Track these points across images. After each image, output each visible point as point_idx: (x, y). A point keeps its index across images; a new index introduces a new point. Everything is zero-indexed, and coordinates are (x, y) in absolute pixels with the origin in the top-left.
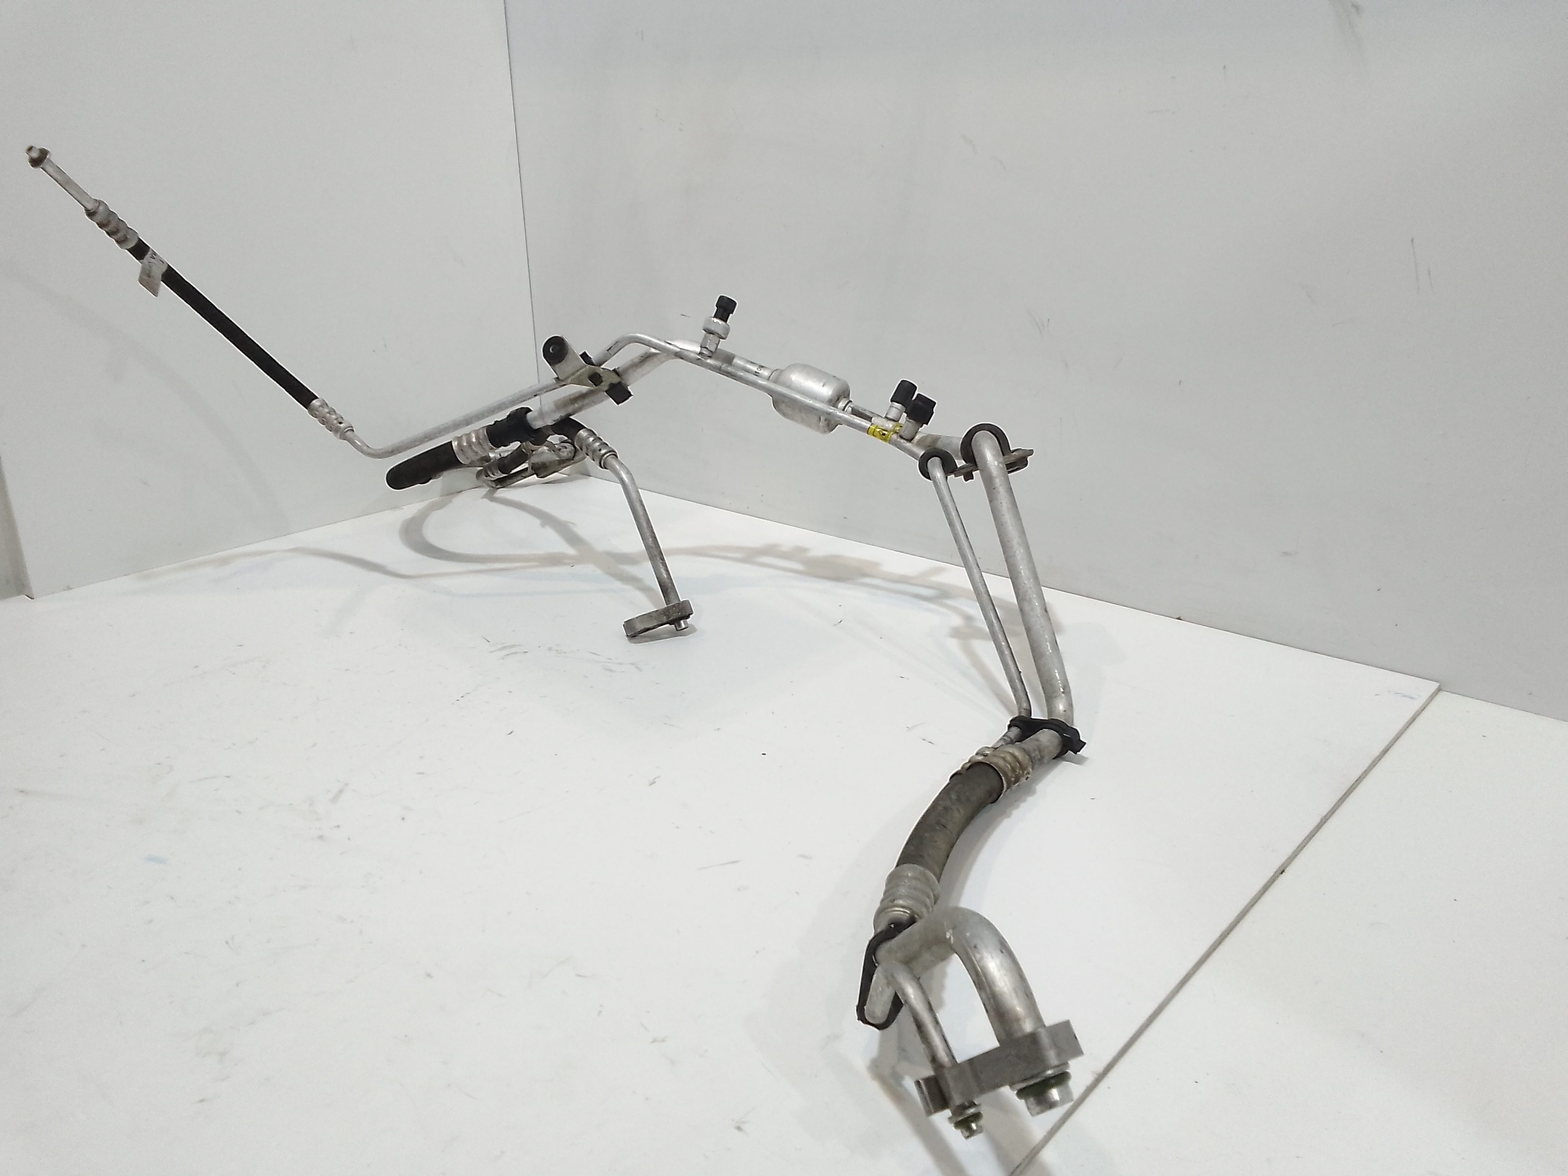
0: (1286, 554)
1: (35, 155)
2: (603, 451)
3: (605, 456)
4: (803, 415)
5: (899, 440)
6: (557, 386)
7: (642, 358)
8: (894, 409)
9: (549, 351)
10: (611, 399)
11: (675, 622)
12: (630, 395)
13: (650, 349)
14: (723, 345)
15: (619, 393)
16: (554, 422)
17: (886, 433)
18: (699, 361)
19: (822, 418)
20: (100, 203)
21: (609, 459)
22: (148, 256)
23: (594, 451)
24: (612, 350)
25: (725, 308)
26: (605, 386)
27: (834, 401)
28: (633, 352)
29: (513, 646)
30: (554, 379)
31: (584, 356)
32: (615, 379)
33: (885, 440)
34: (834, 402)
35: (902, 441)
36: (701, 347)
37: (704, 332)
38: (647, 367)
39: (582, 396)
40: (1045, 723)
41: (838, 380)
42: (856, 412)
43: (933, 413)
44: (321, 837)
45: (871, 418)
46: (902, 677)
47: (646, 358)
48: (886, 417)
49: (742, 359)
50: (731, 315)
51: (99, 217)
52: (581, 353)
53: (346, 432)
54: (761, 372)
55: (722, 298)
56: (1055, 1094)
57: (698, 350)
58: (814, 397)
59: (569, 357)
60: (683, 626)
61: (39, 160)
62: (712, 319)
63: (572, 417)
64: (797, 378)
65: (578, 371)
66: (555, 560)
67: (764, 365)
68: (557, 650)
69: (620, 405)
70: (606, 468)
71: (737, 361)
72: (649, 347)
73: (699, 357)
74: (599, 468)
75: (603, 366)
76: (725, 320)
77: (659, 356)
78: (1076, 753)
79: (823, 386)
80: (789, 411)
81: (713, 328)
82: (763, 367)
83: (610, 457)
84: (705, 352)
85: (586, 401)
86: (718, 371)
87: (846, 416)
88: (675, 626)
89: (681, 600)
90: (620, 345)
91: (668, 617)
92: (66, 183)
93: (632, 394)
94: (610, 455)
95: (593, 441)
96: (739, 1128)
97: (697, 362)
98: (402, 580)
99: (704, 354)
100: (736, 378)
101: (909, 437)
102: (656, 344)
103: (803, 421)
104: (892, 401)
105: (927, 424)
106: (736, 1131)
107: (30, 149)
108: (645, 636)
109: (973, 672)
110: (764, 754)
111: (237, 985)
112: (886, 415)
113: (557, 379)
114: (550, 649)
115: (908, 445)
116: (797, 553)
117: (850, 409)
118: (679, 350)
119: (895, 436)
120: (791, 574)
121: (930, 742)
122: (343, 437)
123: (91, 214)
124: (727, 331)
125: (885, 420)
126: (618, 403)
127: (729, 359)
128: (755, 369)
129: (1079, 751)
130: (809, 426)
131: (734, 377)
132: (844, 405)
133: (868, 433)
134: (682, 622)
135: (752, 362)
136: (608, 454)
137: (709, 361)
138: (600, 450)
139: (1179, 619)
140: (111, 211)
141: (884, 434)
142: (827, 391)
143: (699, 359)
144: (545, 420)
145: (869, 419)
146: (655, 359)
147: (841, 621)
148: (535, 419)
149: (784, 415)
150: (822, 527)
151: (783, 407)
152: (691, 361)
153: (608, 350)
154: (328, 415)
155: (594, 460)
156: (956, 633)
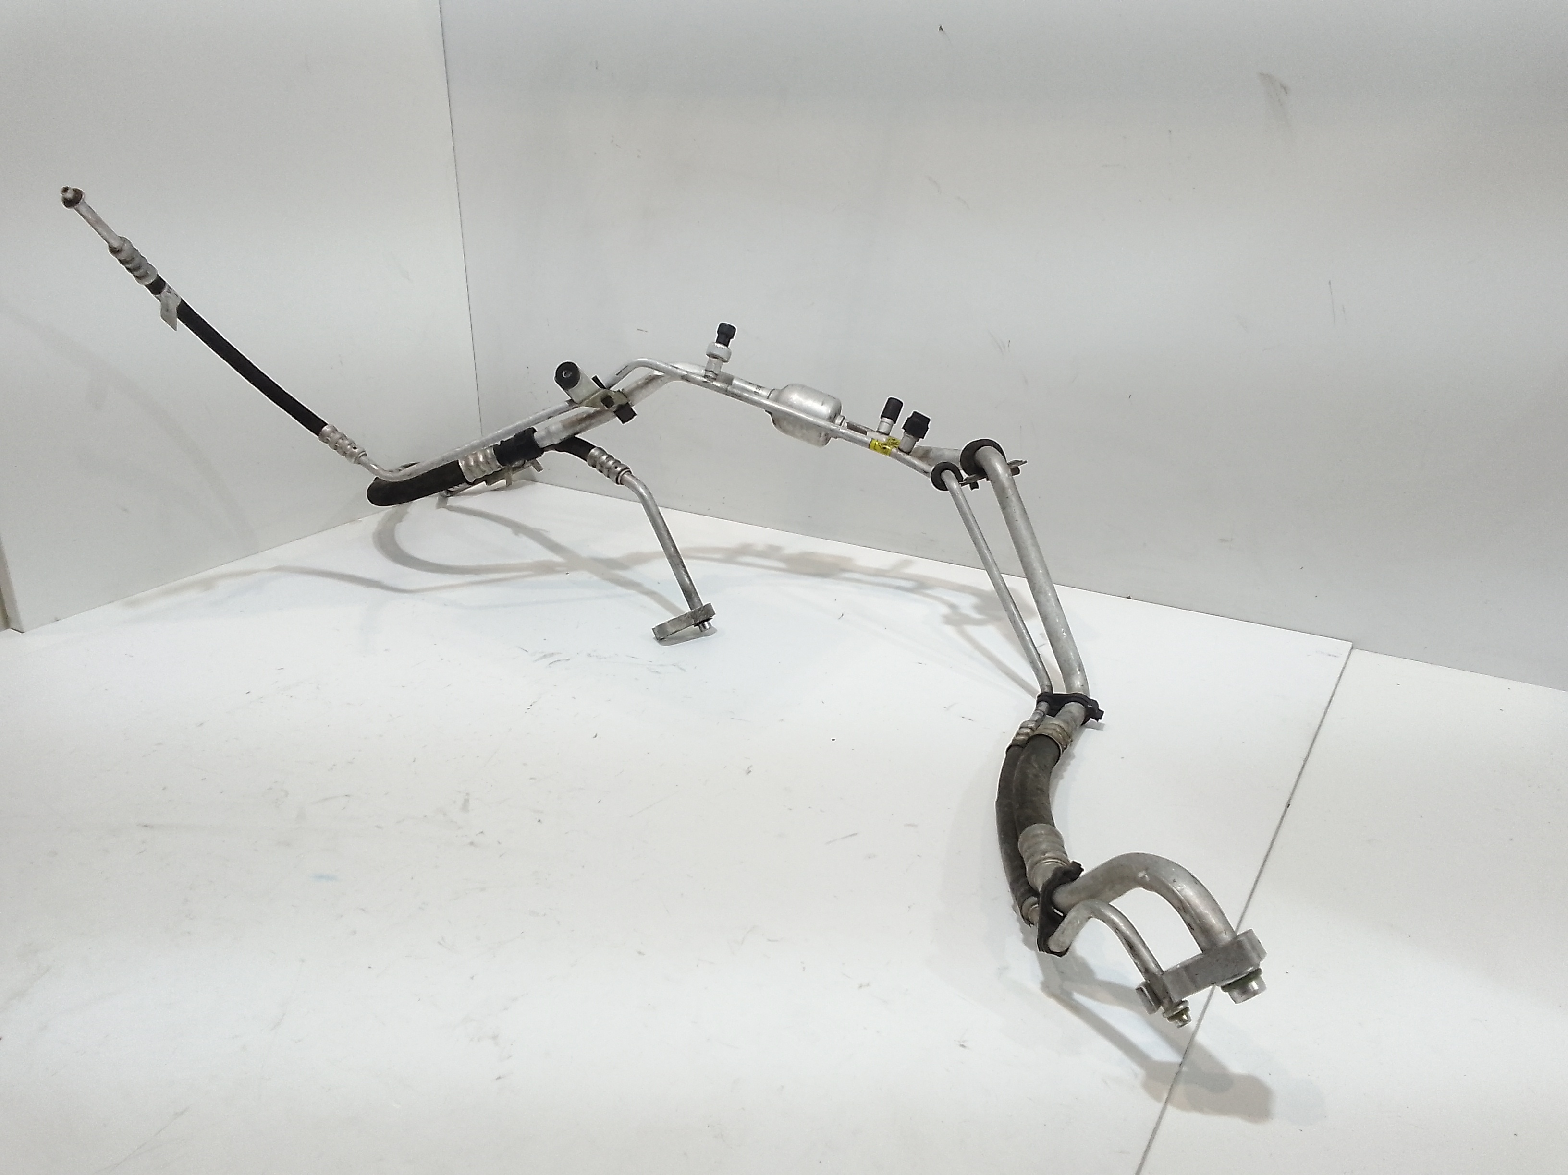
0: (1222, 540)
1: (69, 195)
2: (619, 469)
3: (622, 473)
4: (804, 431)
5: (899, 453)
6: (570, 408)
7: (647, 380)
8: (885, 424)
9: (562, 376)
10: (617, 418)
11: (700, 624)
12: (635, 414)
13: (653, 372)
14: (726, 368)
15: (625, 413)
16: (561, 441)
17: (887, 447)
18: (705, 383)
19: (823, 434)
20: (124, 240)
21: (626, 476)
22: (165, 290)
23: (609, 469)
24: (621, 374)
25: (726, 334)
26: (614, 407)
27: (833, 417)
28: (640, 374)
29: (553, 654)
30: (567, 401)
31: (596, 379)
32: (624, 401)
33: (886, 453)
34: (832, 419)
35: (901, 454)
36: (706, 370)
37: (708, 357)
38: (650, 387)
39: (590, 417)
40: (1069, 697)
41: (834, 398)
42: (851, 427)
43: (928, 428)
44: (472, 844)
45: (866, 432)
46: (920, 663)
47: (651, 380)
48: (878, 431)
49: (741, 380)
50: (731, 340)
51: (123, 256)
52: (592, 377)
53: (360, 457)
54: (760, 392)
55: (722, 325)
56: (1254, 985)
57: (703, 372)
58: (816, 415)
59: (582, 381)
60: (707, 627)
61: (73, 200)
62: (716, 344)
63: (577, 436)
64: (795, 397)
65: (593, 395)
66: (547, 568)
67: (761, 385)
68: (597, 656)
69: (625, 424)
70: (621, 484)
71: (735, 382)
72: (652, 370)
73: (706, 380)
74: (615, 484)
75: (612, 389)
76: (727, 345)
77: (662, 379)
78: (1097, 721)
79: (822, 405)
80: (790, 428)
81: (716, 352)
82: (761, 387)
83: (626, 473)
84: (710, 374)
85: (593, 421)
86: (724, 392)
87: (844, 431)
88: (700, 627)
89: (704, 605)
90: (629, 368)
91: (696, 620)
92: (96, 223)
93: (636, 413)
94: (626, 472)
95: (607, 458)
96: (962, 1046)
97: (704, 384)
98: (406, 595)
99: (710, 376)
100: (742, 399)
101: (908, 450)
102: (664, 368)
103: (803, 437)
104: (882, 417)
105: (923, 438)
106: (961, 1049)
107: (66, 190)
108: (672, 639)
109: (977, 654)
110: (834, 740)
111: (472, 978)
112: (878, 429)
113: (571, 402)
114: (589, 655)
115: (908, 457)
116: (772, 552)
117: (846, 424)
118: (686, 373)
119: (894, 450)
120: (777, 573)
121: (969, 719)
122: (358, 461)
123: (114, 251)
124: (729, 354)
125: (877, 434)
126: (623, 422)
127: (729, 380)
128: (754, 389)
129: (1101, 719)
130: (808, 440)
131: (739, 398)
132: (840, 421)
133: (869, 448)
134: (706, 623)
135: (750, 383)
136: (624, 471)
137: (715, 383)
138: (616, 468)
139: (1129, 598)
140: (134, 248)
141: (885, 448)
142: (825, 410)
143: (705, 382)
144: (554, 439)
145: (865, 433)
146: (659, 381)
147: (843, 615)
148: (543, 438)
149: (785, 431)
150: (786, 525)
151: (785, 424)
152: (698, 383)
153: (617, 375)
154: (341, 441)
155: (608, 477)
156: (948, 621)
